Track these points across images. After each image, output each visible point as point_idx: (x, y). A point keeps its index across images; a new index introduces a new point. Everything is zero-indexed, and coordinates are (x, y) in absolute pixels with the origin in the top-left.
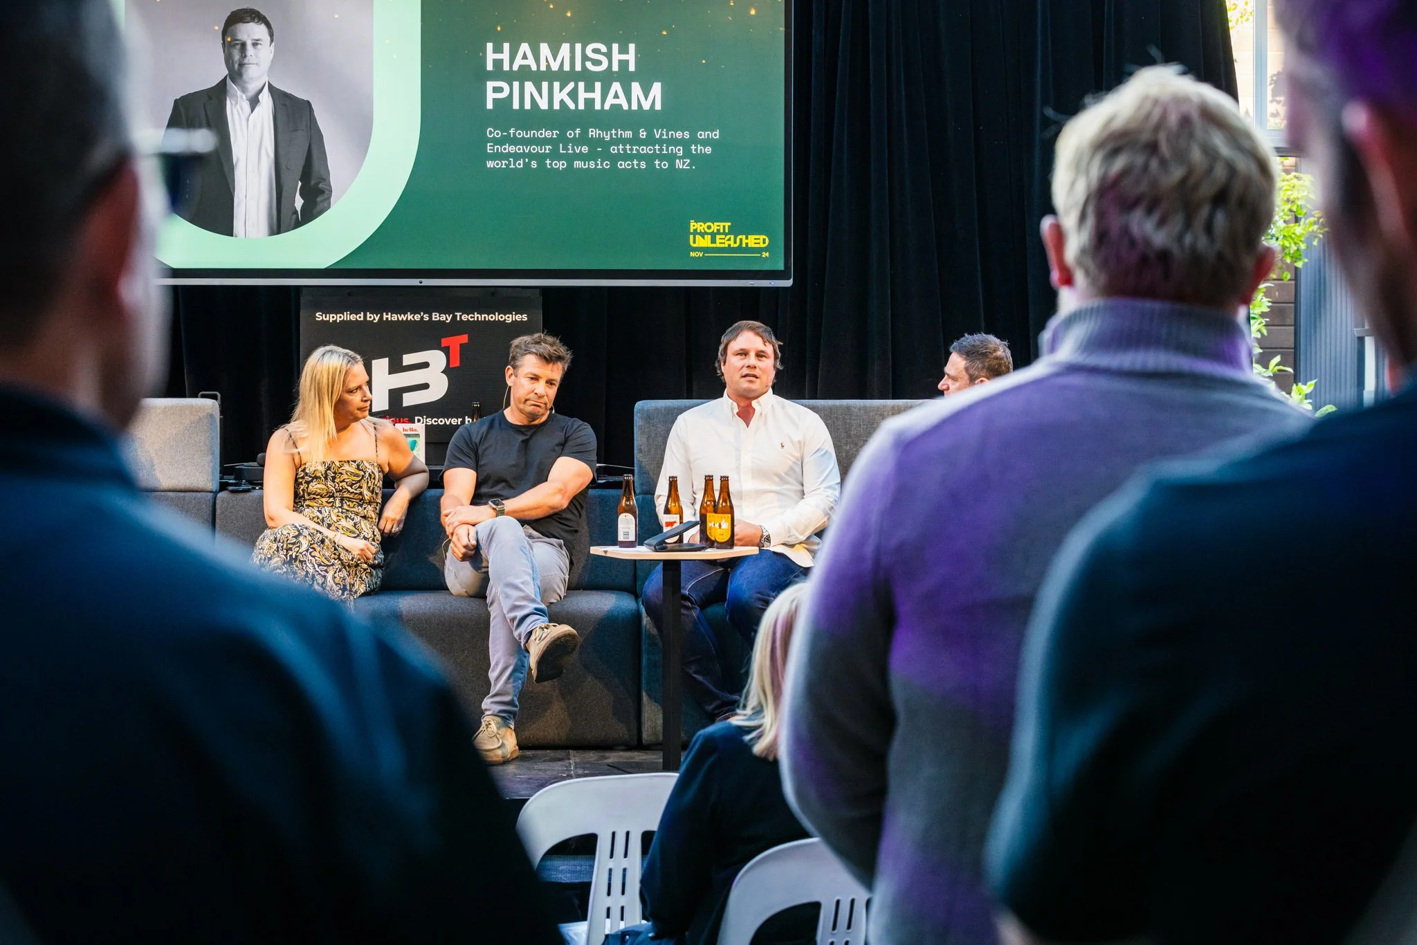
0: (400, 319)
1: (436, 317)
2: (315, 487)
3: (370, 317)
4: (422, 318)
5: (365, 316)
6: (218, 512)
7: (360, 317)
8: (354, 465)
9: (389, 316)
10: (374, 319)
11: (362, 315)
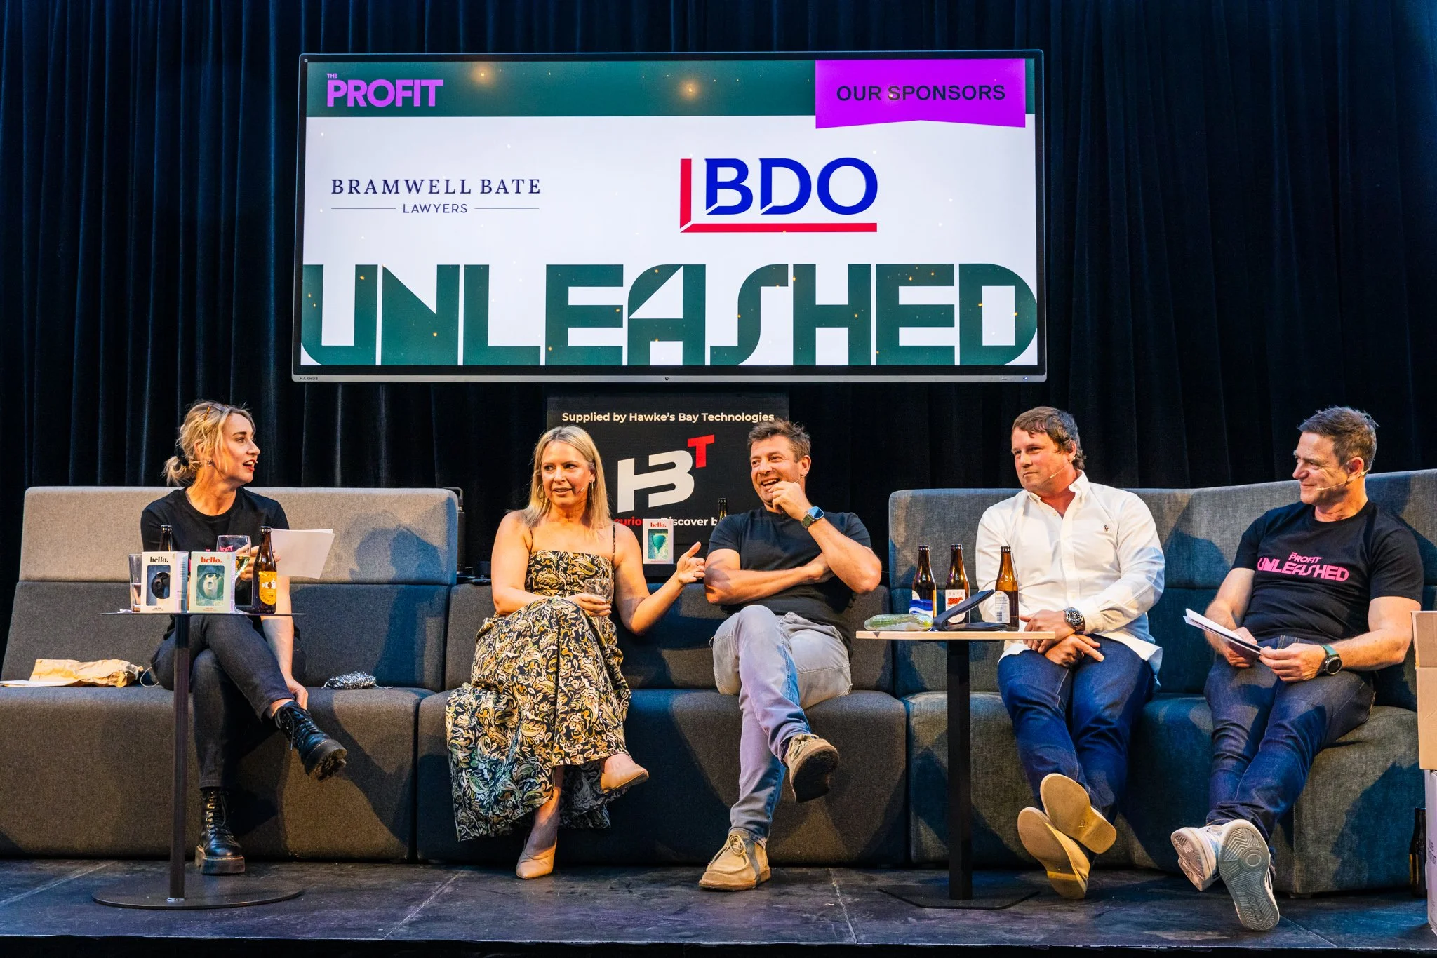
0: (647, 420)
1: (682, 417)
2: (544, 576)
3: (616, 418)
4: (668, 418)
5: (611, 417)
7: (607, 417)
8: (589, 559)
9: (635, 417)
10: (621, 420)
11: (608, 415)
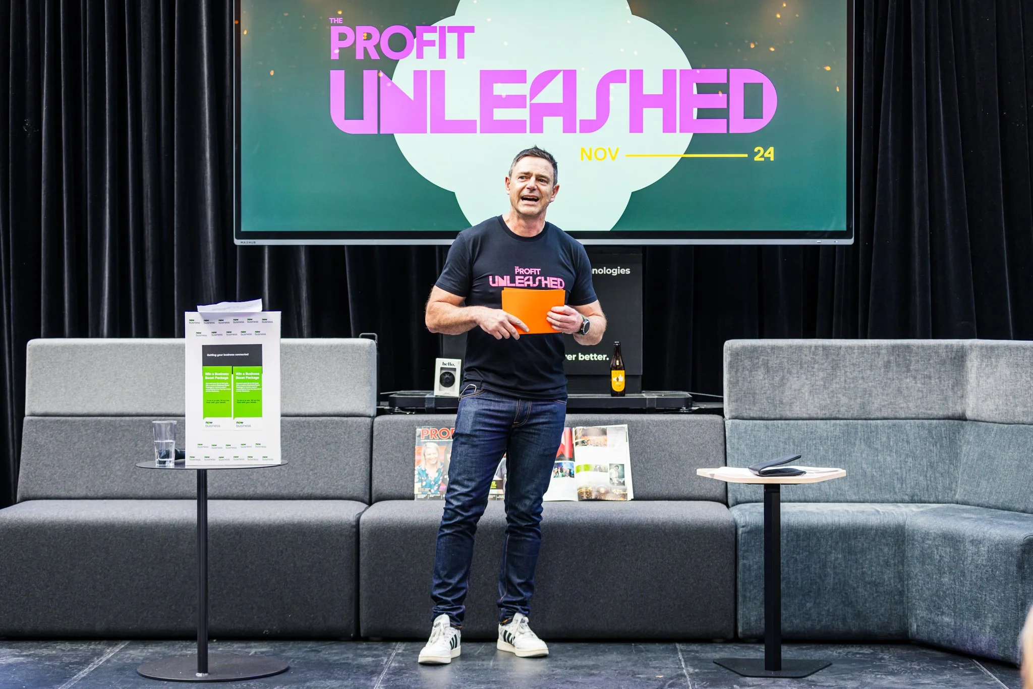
6: (375, 433)
